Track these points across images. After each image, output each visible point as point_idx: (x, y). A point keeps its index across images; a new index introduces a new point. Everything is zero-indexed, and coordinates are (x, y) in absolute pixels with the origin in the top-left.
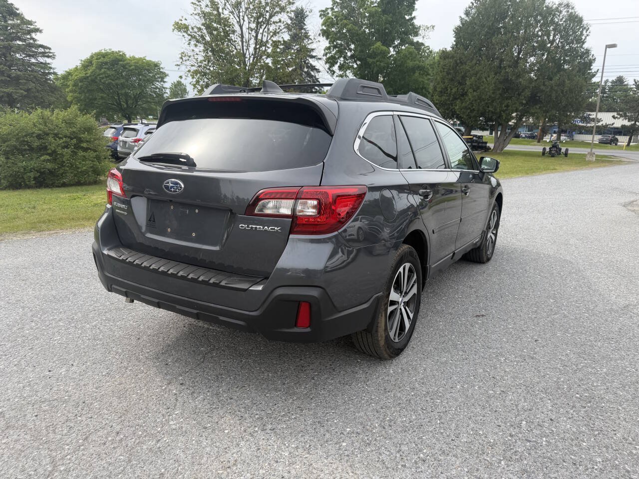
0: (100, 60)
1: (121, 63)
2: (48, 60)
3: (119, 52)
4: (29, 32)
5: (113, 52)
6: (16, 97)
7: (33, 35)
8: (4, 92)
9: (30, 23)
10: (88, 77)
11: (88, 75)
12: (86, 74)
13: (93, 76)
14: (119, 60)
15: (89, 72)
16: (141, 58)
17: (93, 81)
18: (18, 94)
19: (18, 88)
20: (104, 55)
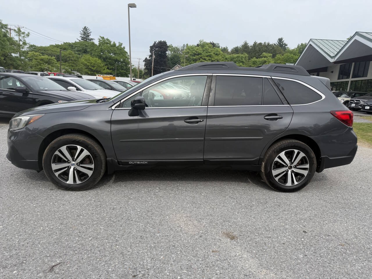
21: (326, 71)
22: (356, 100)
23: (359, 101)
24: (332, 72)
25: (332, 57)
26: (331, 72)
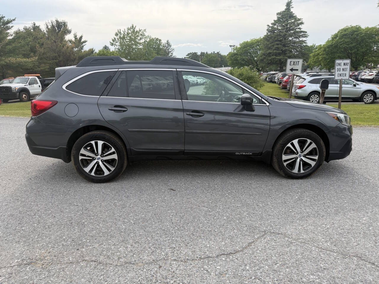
0: (342, 34)
1: (356, 33)
2: (304, 39)
3: (357, 26)
4: (298, 25)
5: (352, 27)
6: (283, 60)
7: (300, 26)
8: (278, 59)
9: (299, 20)
10: (333, 45)
11: (333, 44)
12: (333, 43)
13: (336, 44)
14: (355, 31)
15: (334, 42)
16: (373, 27)
17: (336, 47)
18: (284, 59)
19: (285, 56)
20: (345, 30)
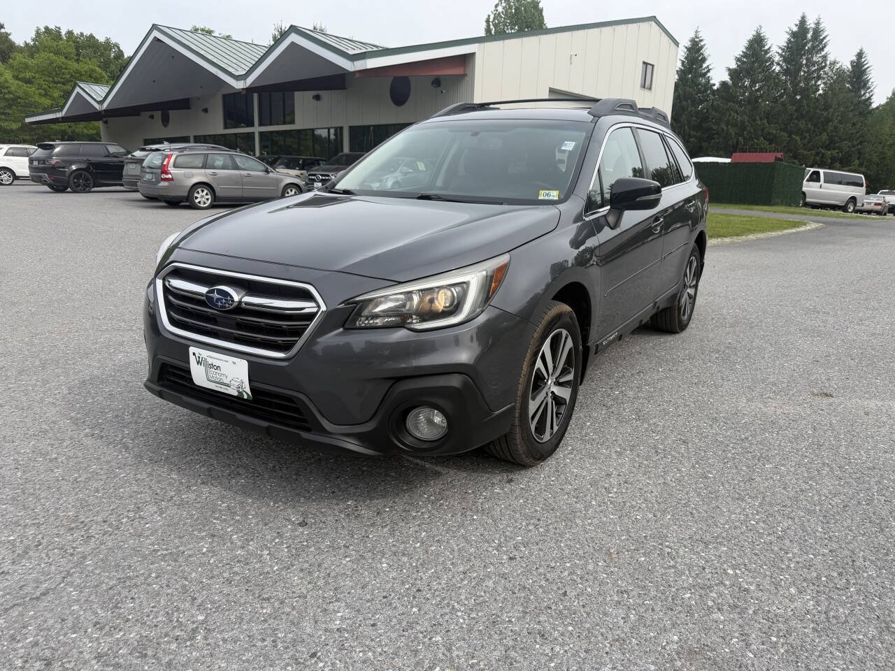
21: (188, 108)
22: (321, 175)
23: (328, 176)
24: (206, 110)
25: (237, 78)
26: (203, 111)
